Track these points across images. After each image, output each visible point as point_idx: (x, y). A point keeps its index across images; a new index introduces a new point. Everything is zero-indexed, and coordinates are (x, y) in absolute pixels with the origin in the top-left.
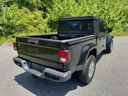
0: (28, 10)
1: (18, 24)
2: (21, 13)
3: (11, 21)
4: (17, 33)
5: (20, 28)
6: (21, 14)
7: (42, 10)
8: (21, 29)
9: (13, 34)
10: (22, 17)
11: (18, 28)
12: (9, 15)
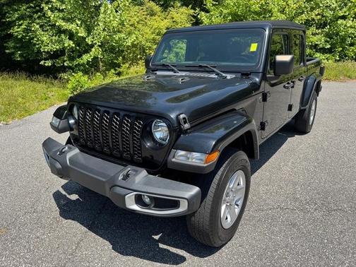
0: (157, 8)
1: (130, 44)
2: (138, 17)
3: (116, 37)
4: (127, 65)
5: (134, 53)
6: (137, 19)
7: (190, 6)
8: (136, 56)
9: (119, 66)
10: (140, 26)
11: (130, 53)
12: (110, 22)
